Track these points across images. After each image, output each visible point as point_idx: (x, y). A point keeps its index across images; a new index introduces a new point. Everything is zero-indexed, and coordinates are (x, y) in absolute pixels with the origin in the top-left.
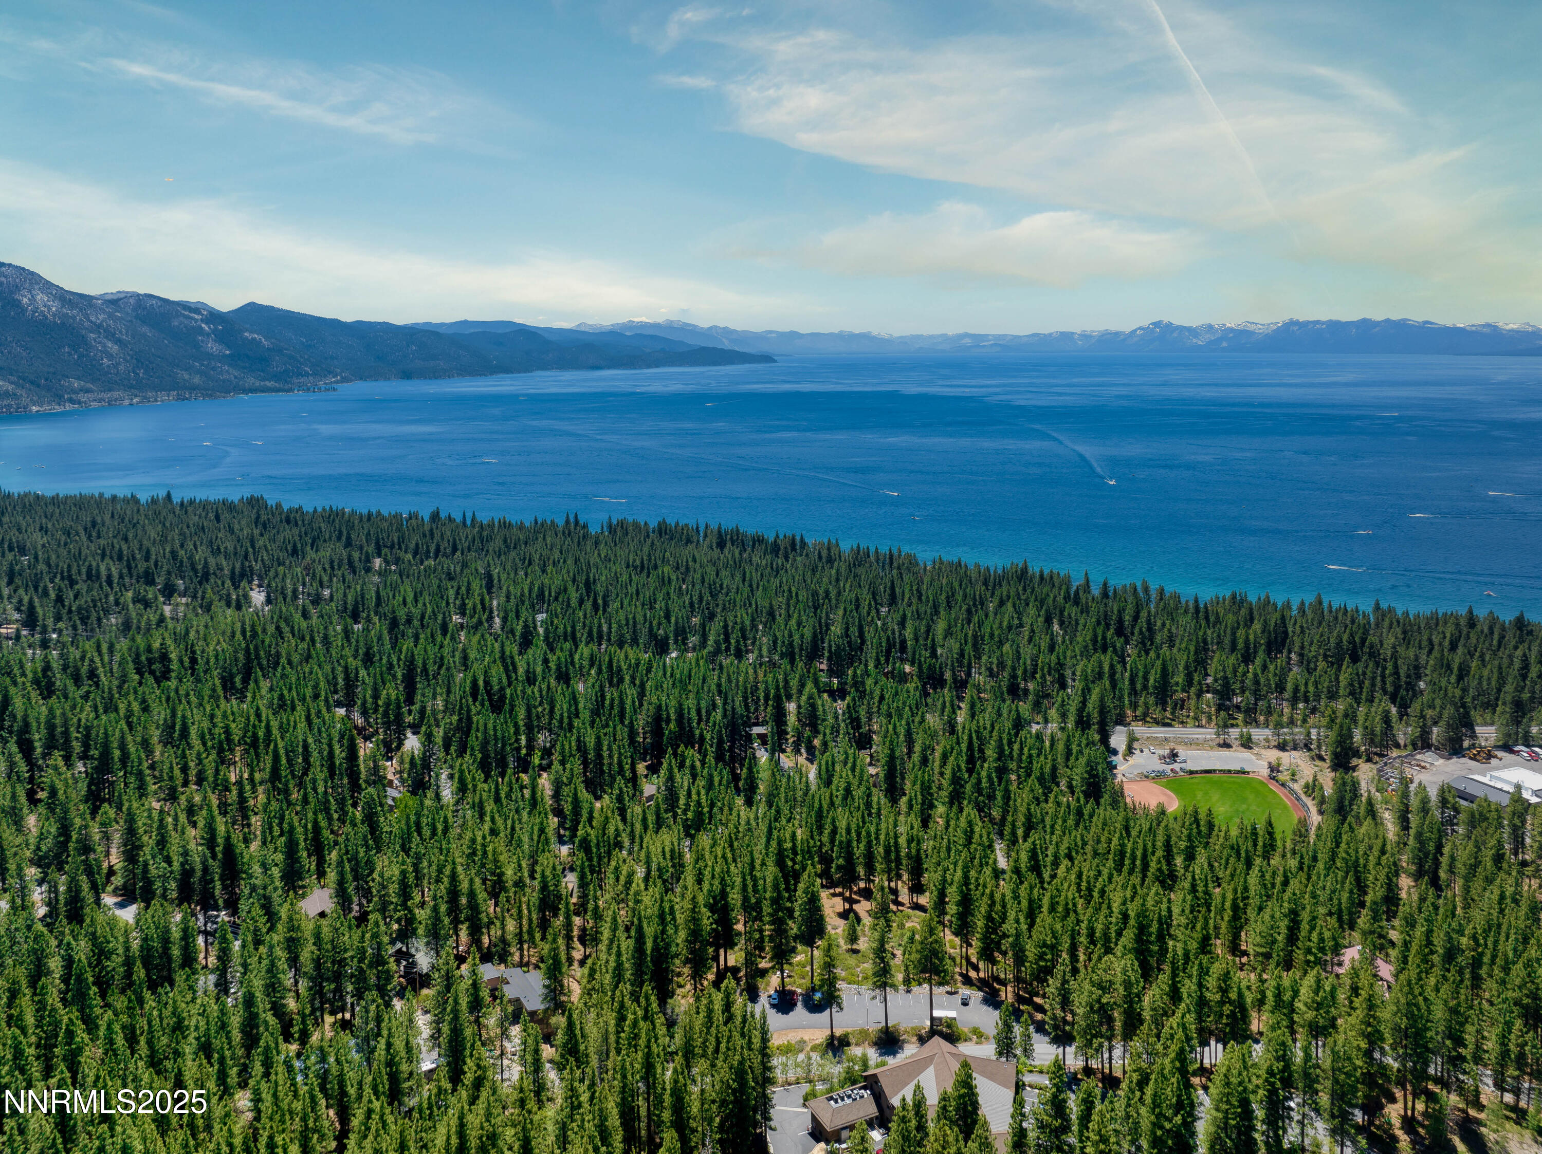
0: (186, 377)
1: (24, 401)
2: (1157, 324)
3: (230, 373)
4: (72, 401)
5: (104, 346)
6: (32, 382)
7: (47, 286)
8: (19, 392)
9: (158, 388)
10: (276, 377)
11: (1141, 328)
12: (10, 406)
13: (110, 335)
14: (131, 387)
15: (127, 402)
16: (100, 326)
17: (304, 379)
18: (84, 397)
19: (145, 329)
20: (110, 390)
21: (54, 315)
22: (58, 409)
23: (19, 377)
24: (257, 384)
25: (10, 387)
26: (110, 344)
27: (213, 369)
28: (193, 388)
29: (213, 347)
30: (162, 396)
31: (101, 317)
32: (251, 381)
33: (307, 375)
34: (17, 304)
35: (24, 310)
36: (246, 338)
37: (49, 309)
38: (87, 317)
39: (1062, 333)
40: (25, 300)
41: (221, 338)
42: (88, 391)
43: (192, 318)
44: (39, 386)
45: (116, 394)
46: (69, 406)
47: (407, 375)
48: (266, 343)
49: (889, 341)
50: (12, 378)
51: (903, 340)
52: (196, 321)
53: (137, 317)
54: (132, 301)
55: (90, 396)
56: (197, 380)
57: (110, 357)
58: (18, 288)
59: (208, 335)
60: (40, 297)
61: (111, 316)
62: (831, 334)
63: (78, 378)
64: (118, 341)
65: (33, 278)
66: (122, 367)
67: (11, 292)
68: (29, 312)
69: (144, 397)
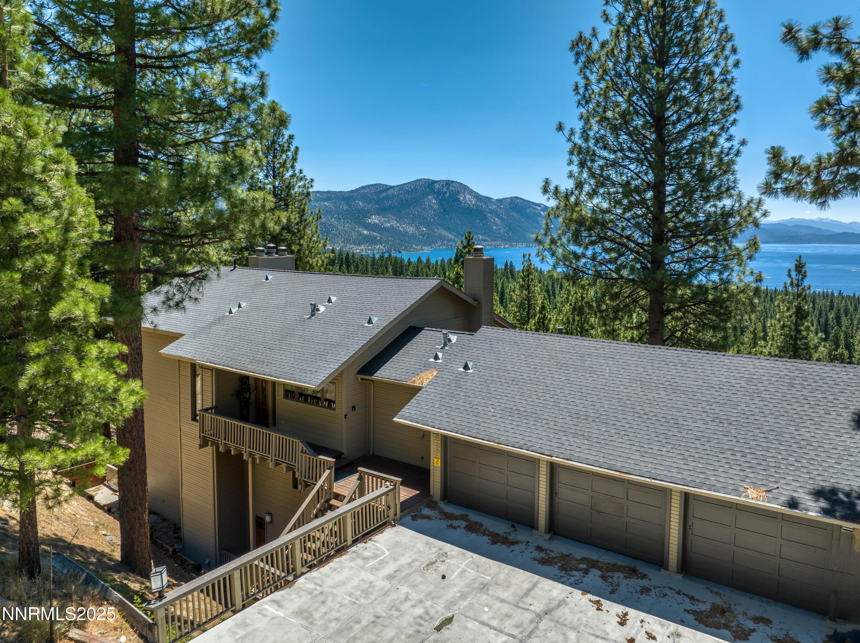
5: (494, 220)
7: (471, 192)
8: (456, 239)
9: (518, 241)
12: (452, 245)
13: (498, 215)
14: (505, 240)
15: (503, 247)
16: (493, 211)
18: (484, 243)
19: (514, 214)
20: (495, 241)
21: (473, 205)
23: (457, 233)
25: (453, 237)
26: (497, 219)
30: (519, 245)
31: (494, 207)
34: (458, 200)
35: (461, 203)
37: (471, 202)
38: (488, 206)
40: (461, 198)
42: (486, 241)
43: (536, 209)
45: (498, 243)
50: (454, 233)
52: (538, 210)
53: (510, 208)
54: (508, 200)
55: (487, 243)
57: (497, 225)
58: (459, 192)
60: (468, 196)
61: (498, 207)
63: (482, 235)
64: (501, 218)
65: (465, 188)
66: (502, 231)
67: (456, 195)
68: (463, 204)
69: (511, 245)
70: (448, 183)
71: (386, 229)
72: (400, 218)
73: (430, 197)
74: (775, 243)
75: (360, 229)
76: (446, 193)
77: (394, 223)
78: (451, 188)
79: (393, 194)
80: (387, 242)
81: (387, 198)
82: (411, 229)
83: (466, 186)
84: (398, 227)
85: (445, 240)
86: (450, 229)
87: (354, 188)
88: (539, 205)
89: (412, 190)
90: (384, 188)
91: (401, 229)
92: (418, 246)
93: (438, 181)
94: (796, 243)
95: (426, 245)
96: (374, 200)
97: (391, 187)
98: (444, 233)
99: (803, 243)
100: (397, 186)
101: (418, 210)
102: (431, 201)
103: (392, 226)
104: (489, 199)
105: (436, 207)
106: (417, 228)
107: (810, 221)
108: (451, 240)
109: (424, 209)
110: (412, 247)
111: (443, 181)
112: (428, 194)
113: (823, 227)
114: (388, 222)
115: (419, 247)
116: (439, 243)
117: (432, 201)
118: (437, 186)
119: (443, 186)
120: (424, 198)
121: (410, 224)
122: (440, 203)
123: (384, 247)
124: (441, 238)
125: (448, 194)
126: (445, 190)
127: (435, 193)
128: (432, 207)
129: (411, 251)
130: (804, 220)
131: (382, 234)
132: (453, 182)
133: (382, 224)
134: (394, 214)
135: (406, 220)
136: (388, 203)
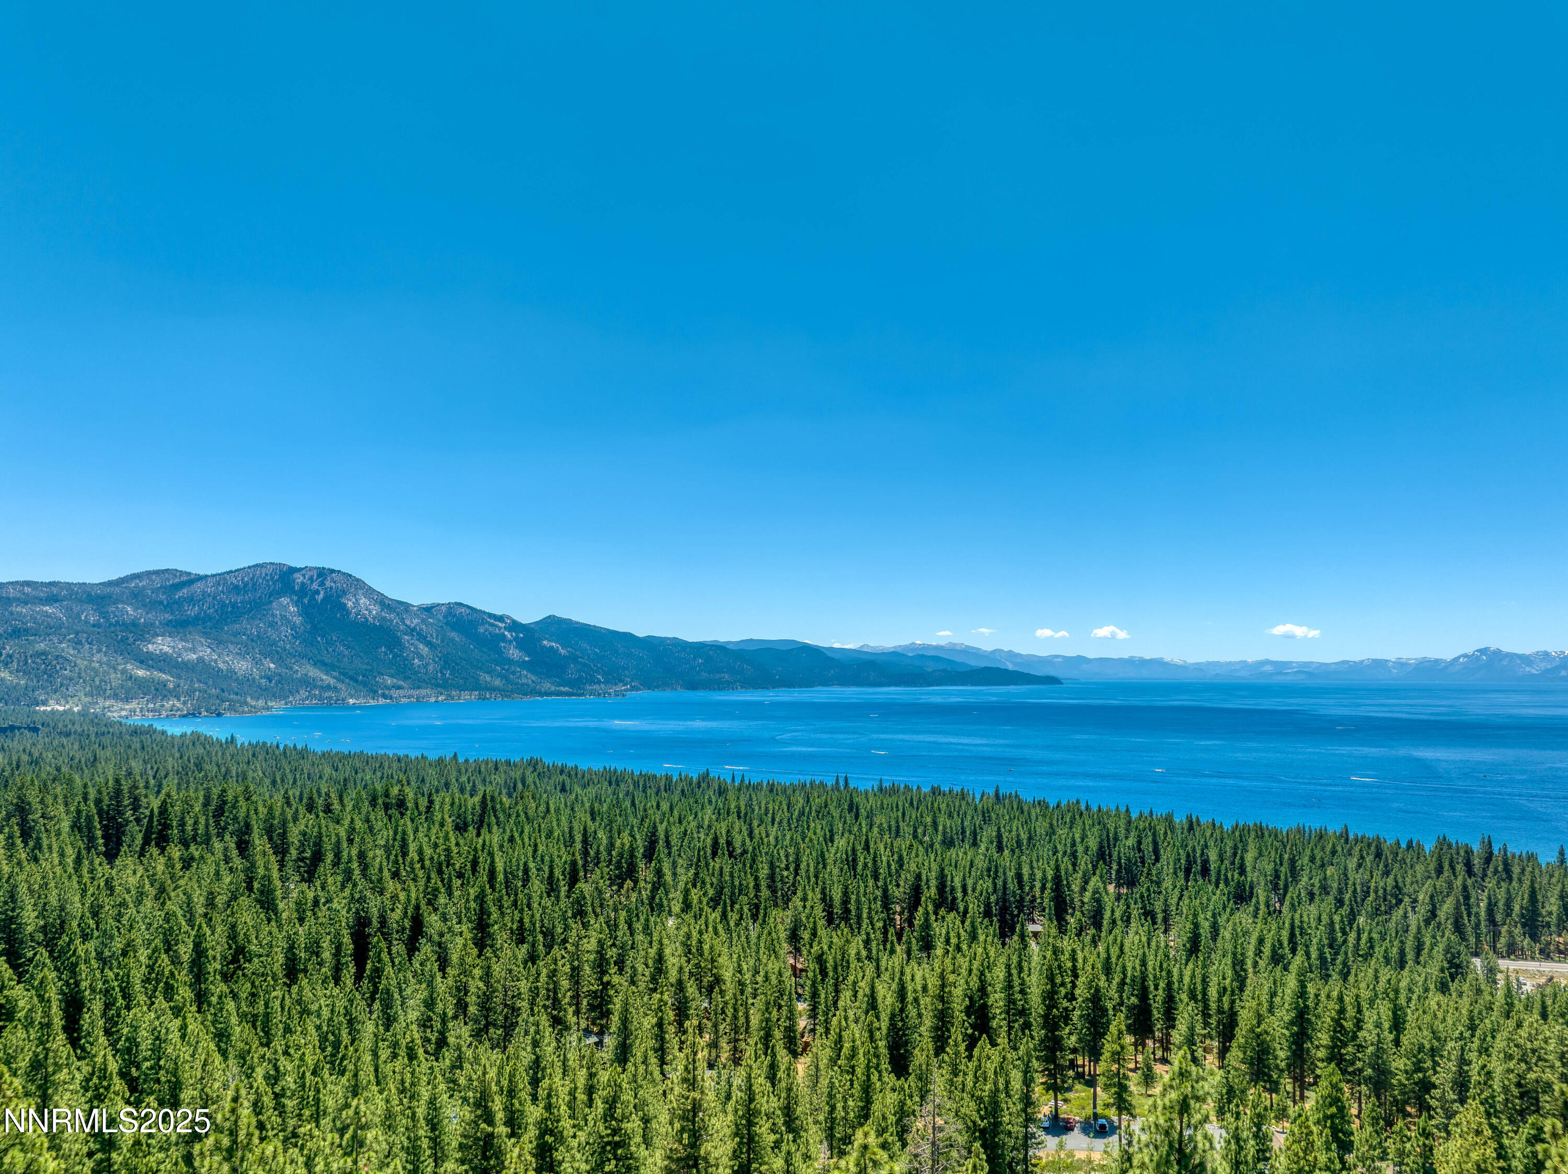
0: (488, 679)
1: (343, 695)
2: (1483, 651)
3: (528, 678)
4: (384, 696)
5: (416, 648)
6: (351, 678)
7: (370, 592)
8: (339, 686)
9: (462, 688)
10: (569, 683)
11: (1465, 656)
12: (330, 697)
13: (422, 638)
14: (437, 686)
15: (433, 700)
16: (413, 630)
17: (596, 687)
18: (395, 693)
19: (454, 635)
20: (419, 688)
21: (374, 618)
22: (372, 703)
23: (341, 673)
24: (553, 688)
25: (332, 682)
26: (421, 646)
27: (514, 673)
28: (494, 689)
29: (514, 653)
30: (466, 695)
31: (416, 621)
32: (547, 686)
33: (599, 682)
34: (343, 607)
35: (348, 613)
36: (545, 646)
37: (370, 612)
38: (403, 620)
39: (1375, 661)
40: (350, 604)
41: (521, 645)
42: (399, 688)
43: (497, 626)
44: (356, 681)
45: (424, 692)
46: (382, 701)
47: (692, 686)
48: (563, 652)
49: (1184, 667)
50: (335, 674)
51: (1198, 667)
52: (500, 628)
53: (447, 624)
55: (401, 692)
56: (497, 682)
57: (421, 658)
58: (344, 593)
59: (510, 642)
60: (363, 601)
61: (424, 621)
62: (1121, 660)
63: (392, 676)
64: (429, 644)
65: (358, 584)
66: (431, 668)
67: (339, 596)
68: (353, 615)
69: (449, 695)
70: (323, 573)
71: (187, 667)
72: (219, 643)
73: (285, 600)
74: (889, 685)
75: (129, 667)
76: (317, 592)
77: (205, 653)
78: (328, 584)
79: (204, 592)
80: (190, 693)
81: (191, 600)
82: (242, 666)
83: (358, 580)
84: (216, 661)
85: (315, 687)
86: (325, 664)
87: (114, 577)
88: (501, 618)
89: (246, 585)
90: (184, 578)
91: (221, 665)
92: (258, 699)
93: (301, 569)
94: (921, 685)
95: (275, 697)
96: (161, 603)
97: (200, 578)
98: (314, 672)
99: (930, 685)
100: (213, 576)
101: (258, 626)
102: (285, 608)
103: (201, 660)
104: (406, 606)
105: (298, 620)
106: (257, 663)
107: (937, 648)
108: (328, 688)
109: (272, 625)
110: (246, 703)
111: (311, 569)
112: (280, 594)
113: (958, 659)
114: (194, 650)
115: (261, 703)
116: (303, 693)
117: (288, 607)
118: (298, 578)
119: (311, 579)
120: (271, 602)
121: (242, 655)
122: (307, 611)
123: (185, 703)
124: (308, 683)
125: (321, 596)
126: (315, 586)
127: (294, 592)
128: (289, 621)
129: (243, 712)
131: (179, 677)
132: (333, 571)
133: (179, 655)
134: (206, 635)
135: (231, 647)
136: (192, 611)
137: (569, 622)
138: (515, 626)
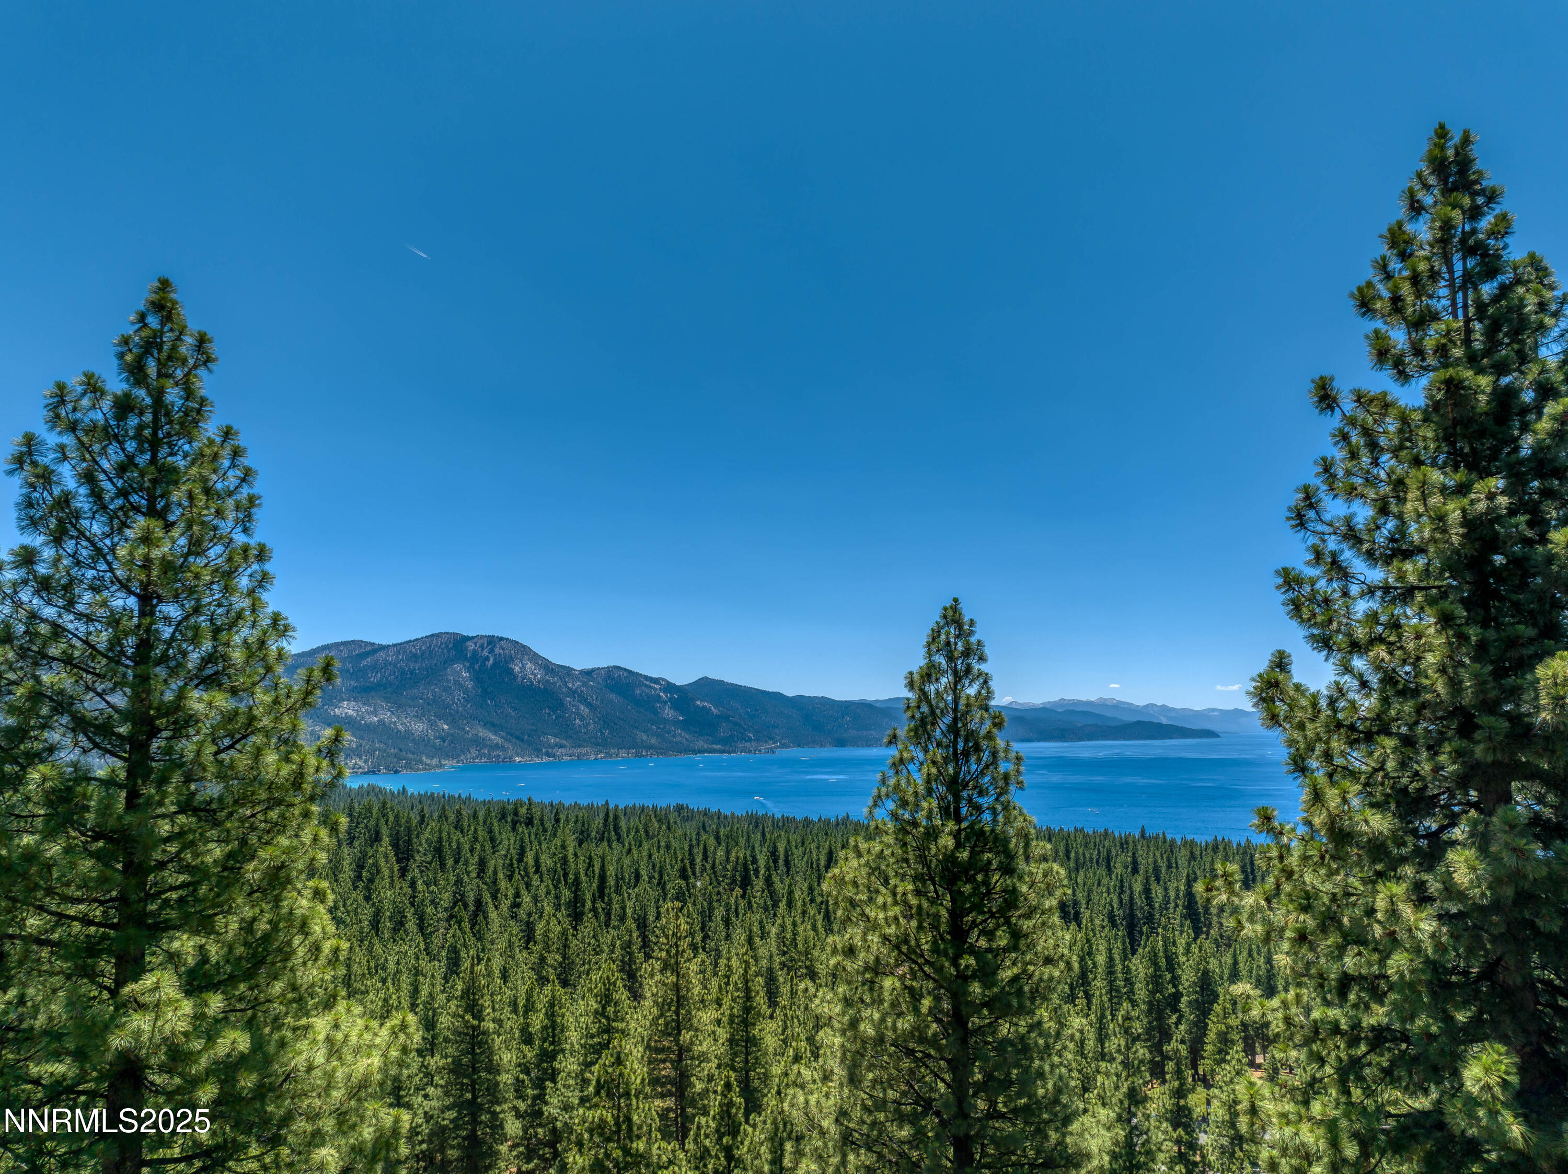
0: (645, 737)
1: (509, 754)
3: (682, 736)
4: (548, 754)
5: (578, 709)
6: (517, 738)
7: (535, 657)
8: (506, 745)
9: (620, 747)
10: (723, 741)
12: (498, 756)
13: (584, 700)
14: (597, 744)
15: (593, 757)
16: (575, 692)
17: (747, 744)
18: (558, 752)
19: (613, 696)
20: (580, 746)
21: (539, 682)
22: (537, 760)
23: (508, 733)
24: (706, 746)
25: (500, 741)
26: (582, 707)
27: (668, 732)
28: (649, 747)
29: (668, 713)
30: (623, 753)
31: (577, 684)
32: (700, 743)
33: (750, 740)
34: (511, 672)
35: (515, 677)
36: (698, 706)
37: (535, 676)
38: (565, 684)
40: (517, 669)
41: (676, 705)
42: (561, 746)
43: (653, 688)
44: (522, 740)
45: (584, 750)
46: (545, 759)
47: (841, 743)
48: (715, 711)
50: (503, 734)
52: (656, 689)
53: (607, 686)
54: (603, 672)
55: (564, 751)
56: (653, 741)
57: (582, 718)
58: (512, 658)
59: (665, 702)
60: (529, 666)
61: (584, 684)
63: (555, 736)
64: (589, 705)
65: (524, 651)
66: (591, 727)
67: (507, 662)
68: (519, 679)
69: (607, 753)
70: (492, 641)
71: (369, 728)
72: (398, 706)
73: (458, 667)
74: (1039, 740)
75: (317, 728)
76: (487, 659)
77: (386, 715)
78: (497, 651)
79: (386, 660)
80: (371, 752)
81: (374, 668)
82: (418, 727)
83: (525, 647)
84: (395, 723)
85: (485, 746)
86: (494, 725)
87: (307, 649)
88: (656, 681)
89: (423, 653)
90: (369, 648)
91: (400, 727)
92: (432, 758)
93: (473, 638)
94: (1072, 740)
95: (448, 756)
96: (348, 671)
97: (382, 648)
98: (483, 733)
99: (1081, 739)
100: (394, 645)
101: (433, 691)
102: (459, 674)
103: (381, 722)
104: (568, 670)
105: (469, 685)
106: (432, 724)
107: (1088, 703)
108: (497, 747)
109: (446, 689)
110: (421, 761)
111: (482, 637)
112: (453, 661)
114: (375, 713)
115: (435, 761)
116: (474, 753)
117: (461, 673)
118: (471, 646)
119: (482, 646)
120: (446, 669)
121: (418, 718)
122: (477, 677)
123: (366, 761)
124: (478, 742)
125: (491, 662)
126: (485, 653)
127: (466, 659)
128: (461, 686)
129: (418, 770)
130: (1080, 703)
131: (361, 738)
132: (501, 639)
133: (363, 718)
134: (387, 700)
135: (409, 710)
136: (374, 678)
137: (721, 683)
138: (669, 687)
